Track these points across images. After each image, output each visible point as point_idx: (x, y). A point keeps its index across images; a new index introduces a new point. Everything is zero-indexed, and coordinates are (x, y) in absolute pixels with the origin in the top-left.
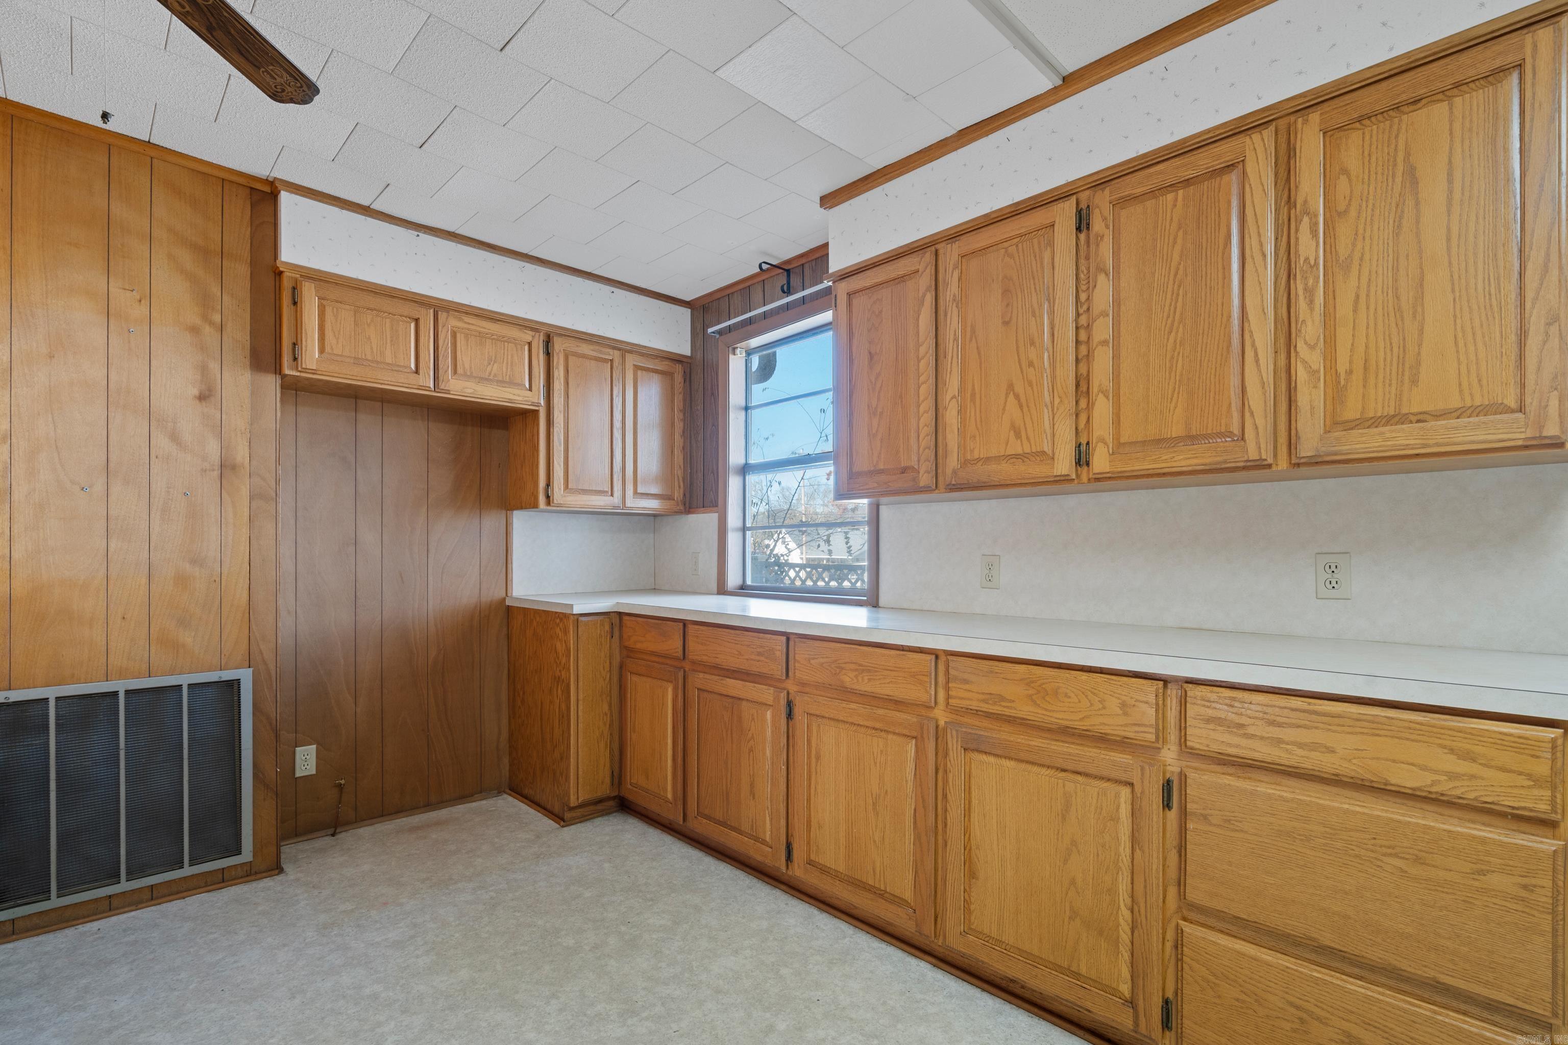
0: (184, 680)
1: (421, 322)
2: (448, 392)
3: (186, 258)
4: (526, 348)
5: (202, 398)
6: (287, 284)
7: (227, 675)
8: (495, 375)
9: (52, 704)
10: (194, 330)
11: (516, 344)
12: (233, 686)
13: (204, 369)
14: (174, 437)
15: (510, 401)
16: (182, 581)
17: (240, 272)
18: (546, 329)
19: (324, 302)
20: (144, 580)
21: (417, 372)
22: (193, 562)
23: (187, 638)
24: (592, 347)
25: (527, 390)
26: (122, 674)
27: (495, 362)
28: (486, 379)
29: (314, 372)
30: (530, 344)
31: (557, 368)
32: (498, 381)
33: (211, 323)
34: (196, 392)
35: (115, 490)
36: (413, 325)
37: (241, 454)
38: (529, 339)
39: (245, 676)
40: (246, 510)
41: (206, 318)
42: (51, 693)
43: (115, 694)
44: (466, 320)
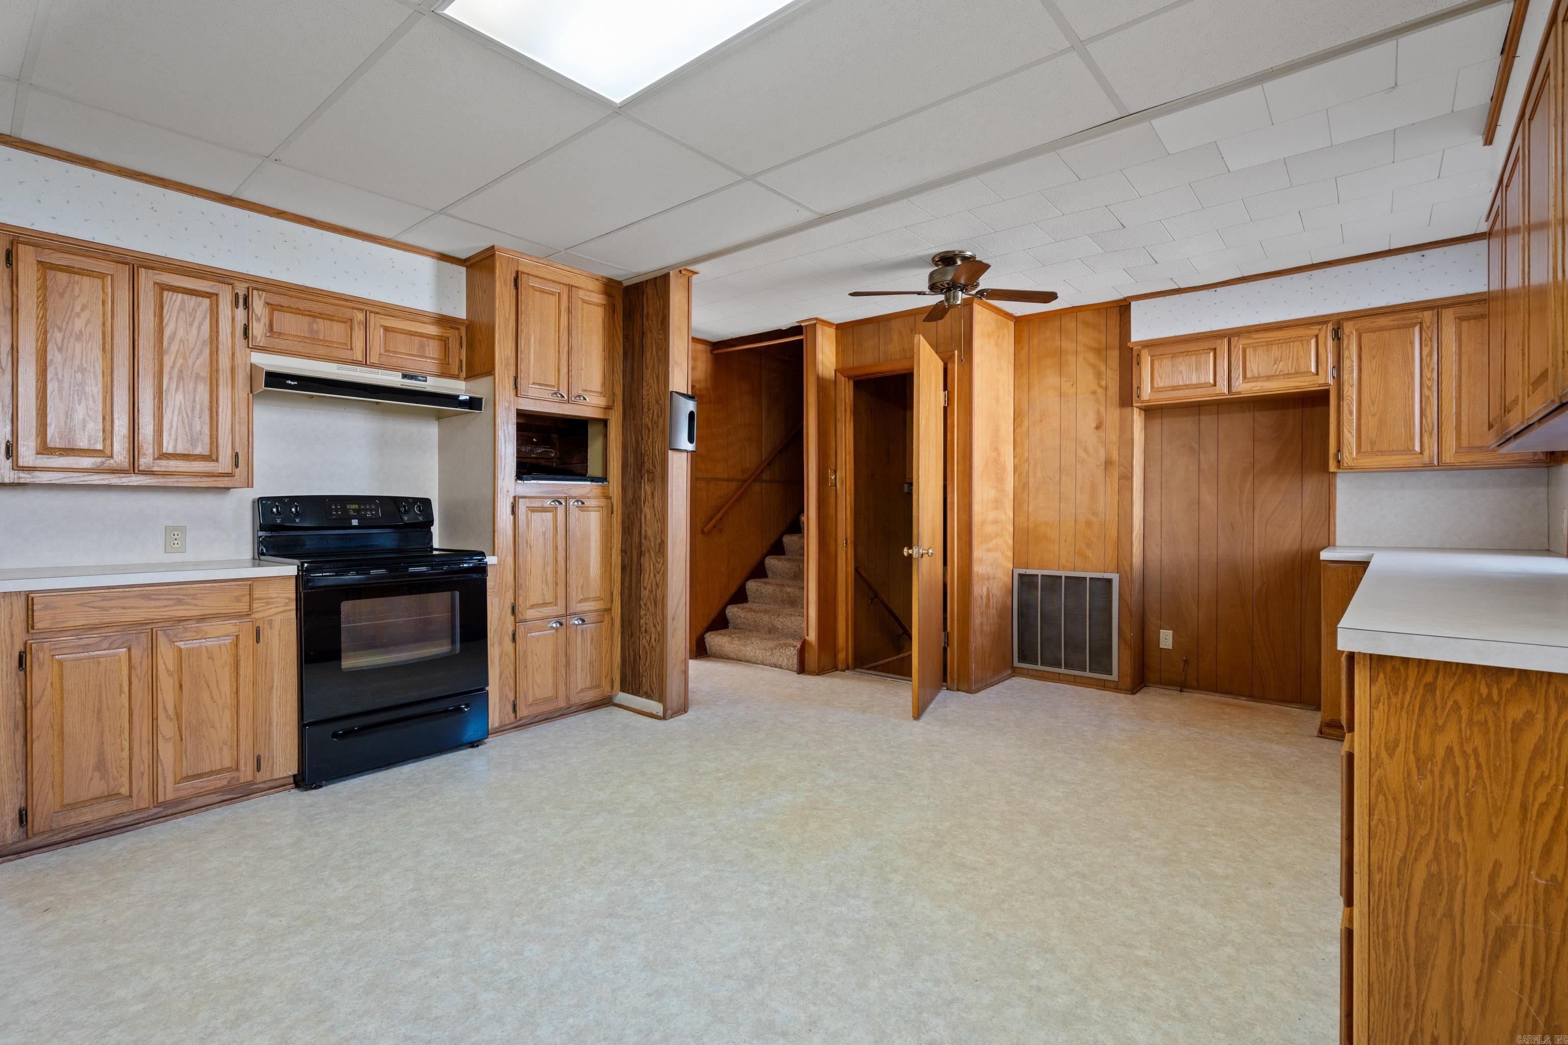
0: (1088, 575)
1: (1218, 351)
2: (1239, 393)
3: (1091, 356)
4: (1313, 341)
5: (1098, 427)
6: (1135, 354)
7: (1107, 576)
8: (1281, 371)
9: (1040, 577)
10: (1094, 393)
11: (1301, 341)
12: (1109, 581)
13: (1098, 412)
14: (1086, 451)
15: (1297, 387)
16: (1089, 524)
17: (1115, 353)
18: (1336, 318)
19: (1153, 358)
20: (1073, 523)
21: (1215, 385)
22: (1093, 514)
23: (1089, 553)
24: (1391, 318)
25: (1314, 375)
26: (1064, 568)
27: (1280, 361)
28: (1274, 376)
29: (1148, 401)
30: (1317, 336)
31: (1348, 348)
32: (1284, 375)
33: (1101, 387)
34: (1095, 425)
35: (1063, 479)
36: (1212, 354)
37: (1115, 456)
38: (1316, 332)
39: (1115, 577)
40: (1117, 485)
41: (1099, 385)
42: (1040, 572)
43: (1061, 577)
44: (1254, 336)
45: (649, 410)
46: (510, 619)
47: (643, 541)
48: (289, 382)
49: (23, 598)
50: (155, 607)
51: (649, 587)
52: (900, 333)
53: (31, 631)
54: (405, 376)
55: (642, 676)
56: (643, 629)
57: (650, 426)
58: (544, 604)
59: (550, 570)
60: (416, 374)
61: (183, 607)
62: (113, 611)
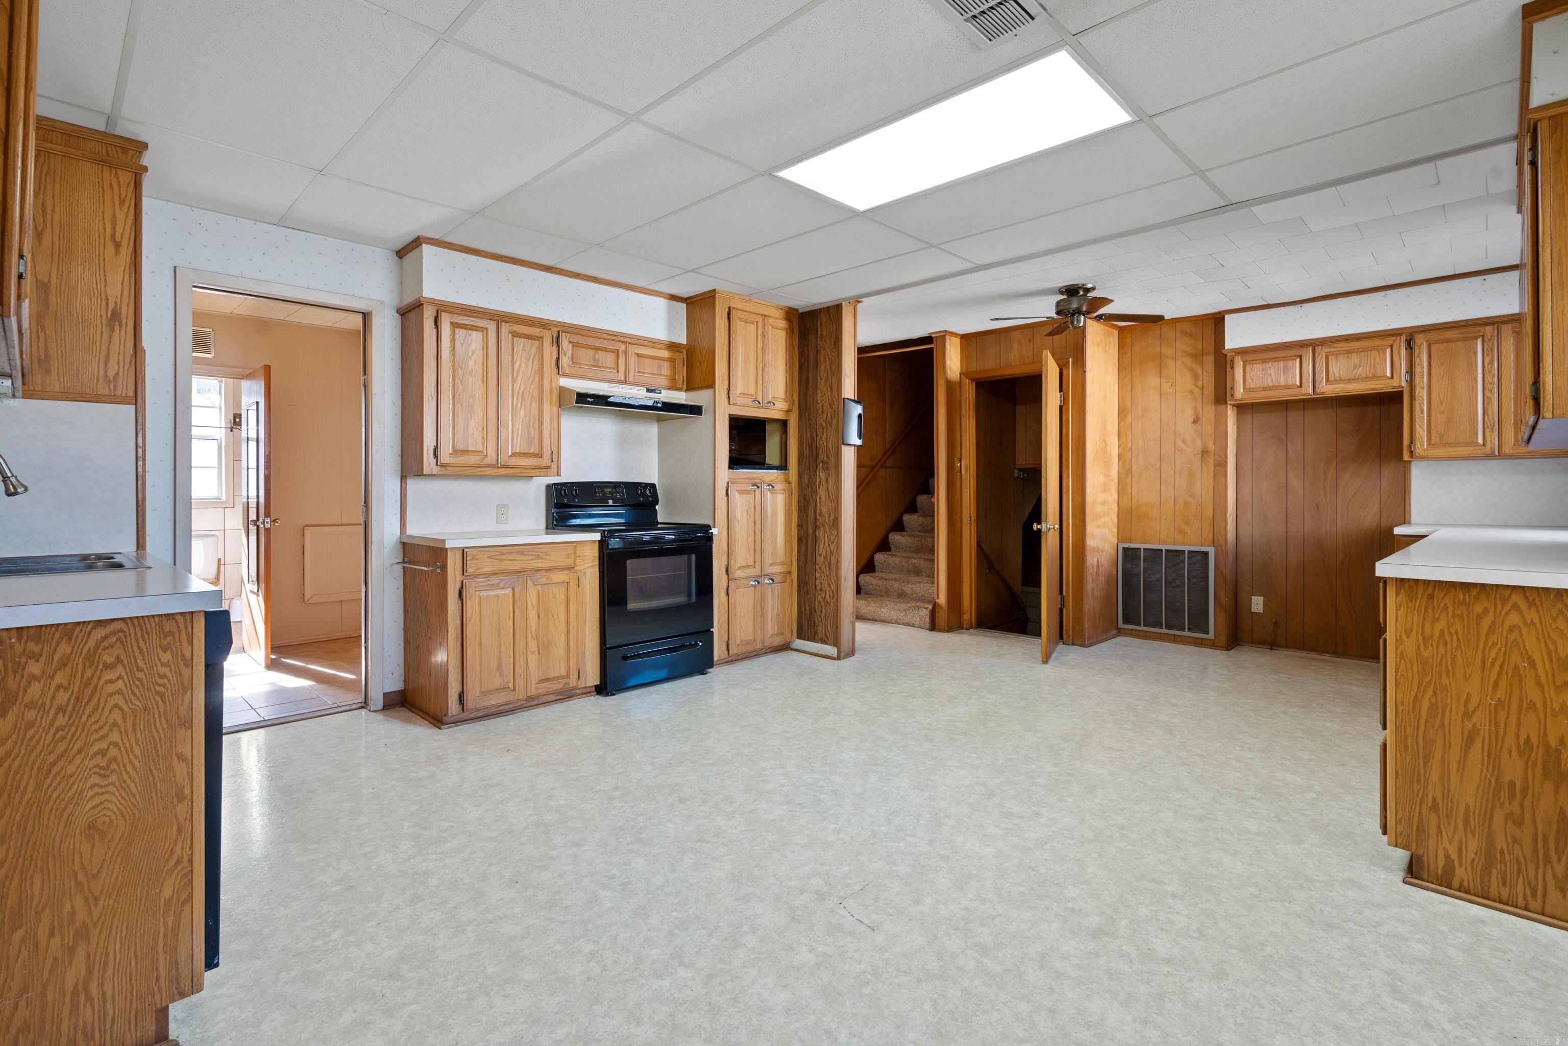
0: (1187, 548)
1: (1303, 358)
2: (1323, 393)
3: (1189, 361)
4: (1388, 351)
5: (1195, 422)
6: (1228, 359)
7: (1204, 549)
8: (1360, 375)
9: (1142, 550)
10: (1191, 392)
11: (1378, 350)
12: (1206, 554)
13: (1195, 409)
14: (1184, 441)
15: (1374, 389)
16: (1187, 505)
17: (1211, 358)
18: (1408, 331)
19: (1245, 363)
20: (1173, 504)
21: (1301, 386)
22: (1191, 496)
23: (1188, 530)
24: (1457, 332)
25: (1389, 378)
26: (1164, 542)
27: (1360, 366)
28: (1354, 379)
29: (1241, 400)
30: (1391, 346)
31: (1419, 356)
32: (1362, 378)
33: (1198, 387)
34: (1191, 420)
35: (1163, 466)
36: (1298, 360)
37: (1211, 446)
38: (1391, 342)
39: (1211, 551)
40: (1212, 472)
41: (1196, 386)
42: (1142, 546)
43: (1161, 550)
44: (1336, 345)
45: (823, 412)
46: (725, 577)
47: (818, 517)
48: (589, 399)
49: (461, 552)
50: (526, 560)
51: (824, 554)
52: (1019, 343)
53: (465, 574)
54: (648, 390)
55: (818, 626)
56: (818, 588)
57: (824, 425)
58: (747, 567)
59: (751, 539)
60: (653, 388)
61: (540, 561)
62: (505, 562)
